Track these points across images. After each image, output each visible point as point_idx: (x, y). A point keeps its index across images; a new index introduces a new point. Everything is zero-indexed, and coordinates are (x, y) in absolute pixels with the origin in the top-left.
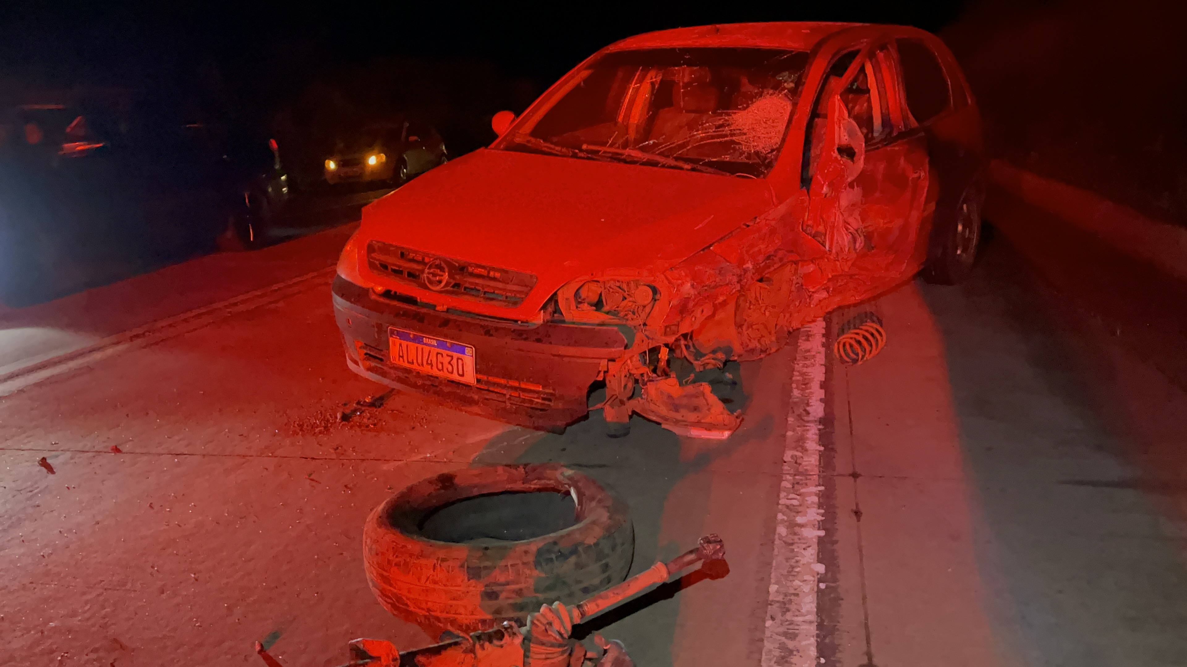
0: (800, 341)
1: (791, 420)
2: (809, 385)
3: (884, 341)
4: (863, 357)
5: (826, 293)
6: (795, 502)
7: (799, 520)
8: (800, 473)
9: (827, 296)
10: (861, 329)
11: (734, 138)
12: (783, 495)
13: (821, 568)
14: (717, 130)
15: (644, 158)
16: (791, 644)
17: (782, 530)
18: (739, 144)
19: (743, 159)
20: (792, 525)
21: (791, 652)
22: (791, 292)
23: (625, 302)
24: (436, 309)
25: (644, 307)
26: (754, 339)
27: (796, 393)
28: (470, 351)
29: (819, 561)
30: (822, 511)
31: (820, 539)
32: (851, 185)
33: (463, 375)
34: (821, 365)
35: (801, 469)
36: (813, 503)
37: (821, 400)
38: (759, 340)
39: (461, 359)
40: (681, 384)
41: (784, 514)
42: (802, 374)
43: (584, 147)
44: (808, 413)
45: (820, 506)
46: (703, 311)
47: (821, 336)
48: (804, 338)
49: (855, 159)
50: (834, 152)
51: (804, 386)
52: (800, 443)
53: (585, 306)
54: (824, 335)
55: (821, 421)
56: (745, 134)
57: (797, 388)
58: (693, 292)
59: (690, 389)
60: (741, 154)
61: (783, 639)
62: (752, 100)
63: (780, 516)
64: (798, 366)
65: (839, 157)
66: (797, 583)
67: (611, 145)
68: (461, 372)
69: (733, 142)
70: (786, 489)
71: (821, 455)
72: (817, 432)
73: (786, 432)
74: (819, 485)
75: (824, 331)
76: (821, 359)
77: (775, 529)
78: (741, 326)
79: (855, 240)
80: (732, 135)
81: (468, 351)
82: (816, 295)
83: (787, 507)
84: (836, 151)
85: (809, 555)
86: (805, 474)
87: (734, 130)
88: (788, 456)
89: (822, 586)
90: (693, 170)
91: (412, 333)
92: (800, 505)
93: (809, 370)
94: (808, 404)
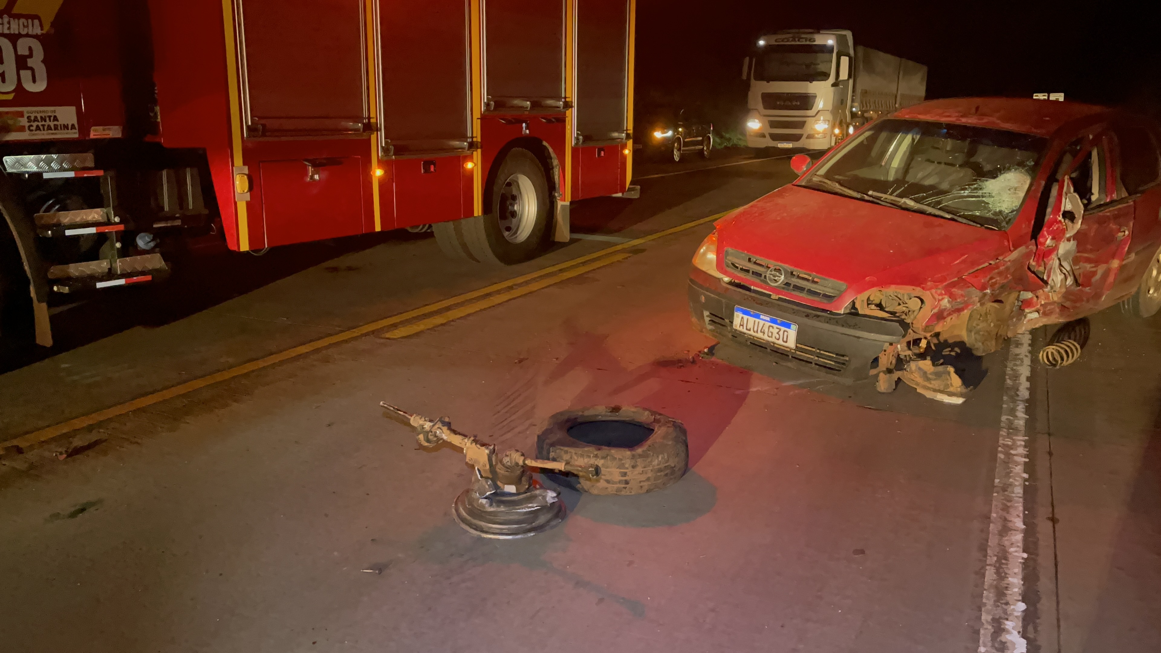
0: (1011, 347)
1: (1005, 398)
2: (1018, 378)
3: (1079, 354)
4: (1061, 363)
5: (1037, 314)
6: (1010, 443)
7: (1012, 452)
8: (1012, 429)
9: (1038, 316)
10: (1063, 344)
11: (984, 199)
12: (1001, 439)
13: (1026, 476)
14: (972, 191)
15: (915, 207)
16: (1009, 504)
17: (1001, 456)
18: (988, 203)
19: (989, 215)
20: (1008, 455)
21: (1008, 507)
22: (1012, 311)
23: (900, 307)
24: (771, 297)
25: (914, 311)
26: (979, 341)
27: (1009, 382)
28: (794, 328)
29: (1025, 472)
30: (1027, 450)
31: (1025, 463)
32: (1069, 240)
33: (786, 342)
34: (1028, 365)
35: (1013, 426)
36: (1021, 445)
37: (1027, 388)
38: (983, 343)
39: (787, 332)
40: (934, 365)
41: (1002, 448)
42: (1012, 370)
43: (870, 193)
44: (1018, 395)
45: (1025, 446)
46: (951, 319)
47: (1027, 345)
48: (1014, 345)
49: (1074, 221)
50: (1059, 217)
51: (1015, 378)
52: (1012, 412)
53: (873, 307)
54: (1030, 345)
55: (1027, 401)
56: (993, 197)
57: (1009, 379)
58: (948, 305)
59: (941, 368)
60: (989, 211)
61: (1004, 502)
62: (1000, 172)
63: (1000, 449)
64: (1010, 364)
65: (1063, 220)
66: (1011, 480)
67: (891, 194)
68: (785, 339)
69: (984, 202)
70: (1003, 436)
71: (1027, 421)
72: (1024, 407)
73: (1002, 405)
74: (1026, 436)
75: (1030, 342)
76: (1027, 361)
77: (997, 455)
78: (971, 331)
79: (1066, 278)
80: (983, 197)
81: (793, 326)
82: (1029, 315)
83: (1003, 444)
84: (1061, 216)
85: (1019, 469)
86: (1016, 430)
87: (985, 193)
88: (1004, 418)
89: (1027, 483)
90: (952, 219)
91: (752, 311)
92: (1012, 445)
93: (1018, 368)
94: (1018, 390)
